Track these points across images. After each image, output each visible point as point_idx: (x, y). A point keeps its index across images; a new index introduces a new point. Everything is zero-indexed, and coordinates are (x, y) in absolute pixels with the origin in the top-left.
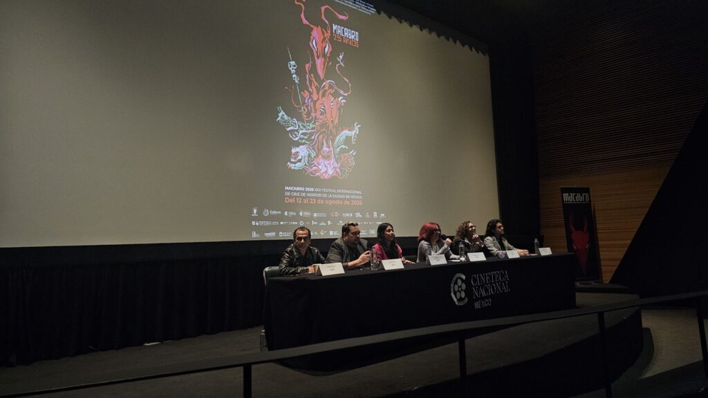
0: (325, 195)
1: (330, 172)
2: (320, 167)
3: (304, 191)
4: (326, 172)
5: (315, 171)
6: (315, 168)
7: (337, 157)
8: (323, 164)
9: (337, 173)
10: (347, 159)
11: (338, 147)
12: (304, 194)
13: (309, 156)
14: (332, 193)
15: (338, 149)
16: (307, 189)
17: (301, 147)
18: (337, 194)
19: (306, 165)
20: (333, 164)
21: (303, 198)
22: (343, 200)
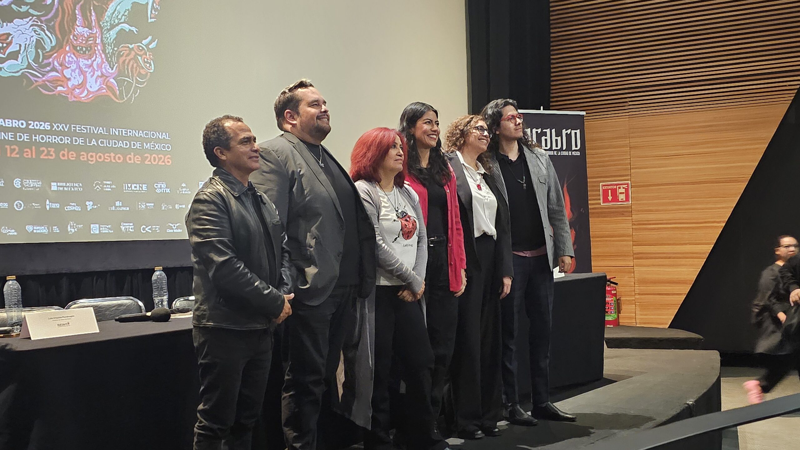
0: (80, 141)
1: (93, 85)
2: (67, 73)
3: (26, 130)
4: (82, 86)
5: (56, 82)
6: (54, 73)
7: (109, 50)
8: (74, 66)
9: (110, 88)
10: (135, 59)
11: (113, 27)
12: (25, 137)
13: (39, 45)
14: (98, 137)
15: (113, 33)
16: (33, 125)
17: (16, 21)
18: (109, 137)
19: (29, 66)
20: (100, 66)
21: (23, 145)
22: (125, 152)
